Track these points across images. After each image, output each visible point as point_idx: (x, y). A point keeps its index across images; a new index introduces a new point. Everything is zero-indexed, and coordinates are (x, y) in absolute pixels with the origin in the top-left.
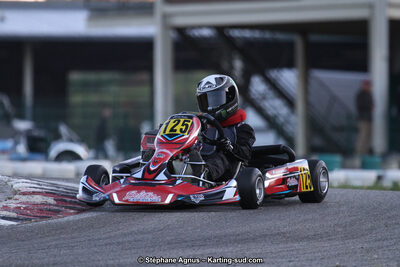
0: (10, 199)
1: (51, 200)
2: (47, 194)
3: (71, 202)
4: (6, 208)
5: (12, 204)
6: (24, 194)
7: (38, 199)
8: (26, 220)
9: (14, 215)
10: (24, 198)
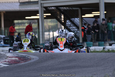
0: (6, 59)
1: (17, 59)
2: (16, 57)
3: (22, 59)
4: (5, 61)
5: (7, 60)
6: (10, 57)
7: (14, 59)
8: (11, 64)
9: (8, 63)
10: (10, 59)
